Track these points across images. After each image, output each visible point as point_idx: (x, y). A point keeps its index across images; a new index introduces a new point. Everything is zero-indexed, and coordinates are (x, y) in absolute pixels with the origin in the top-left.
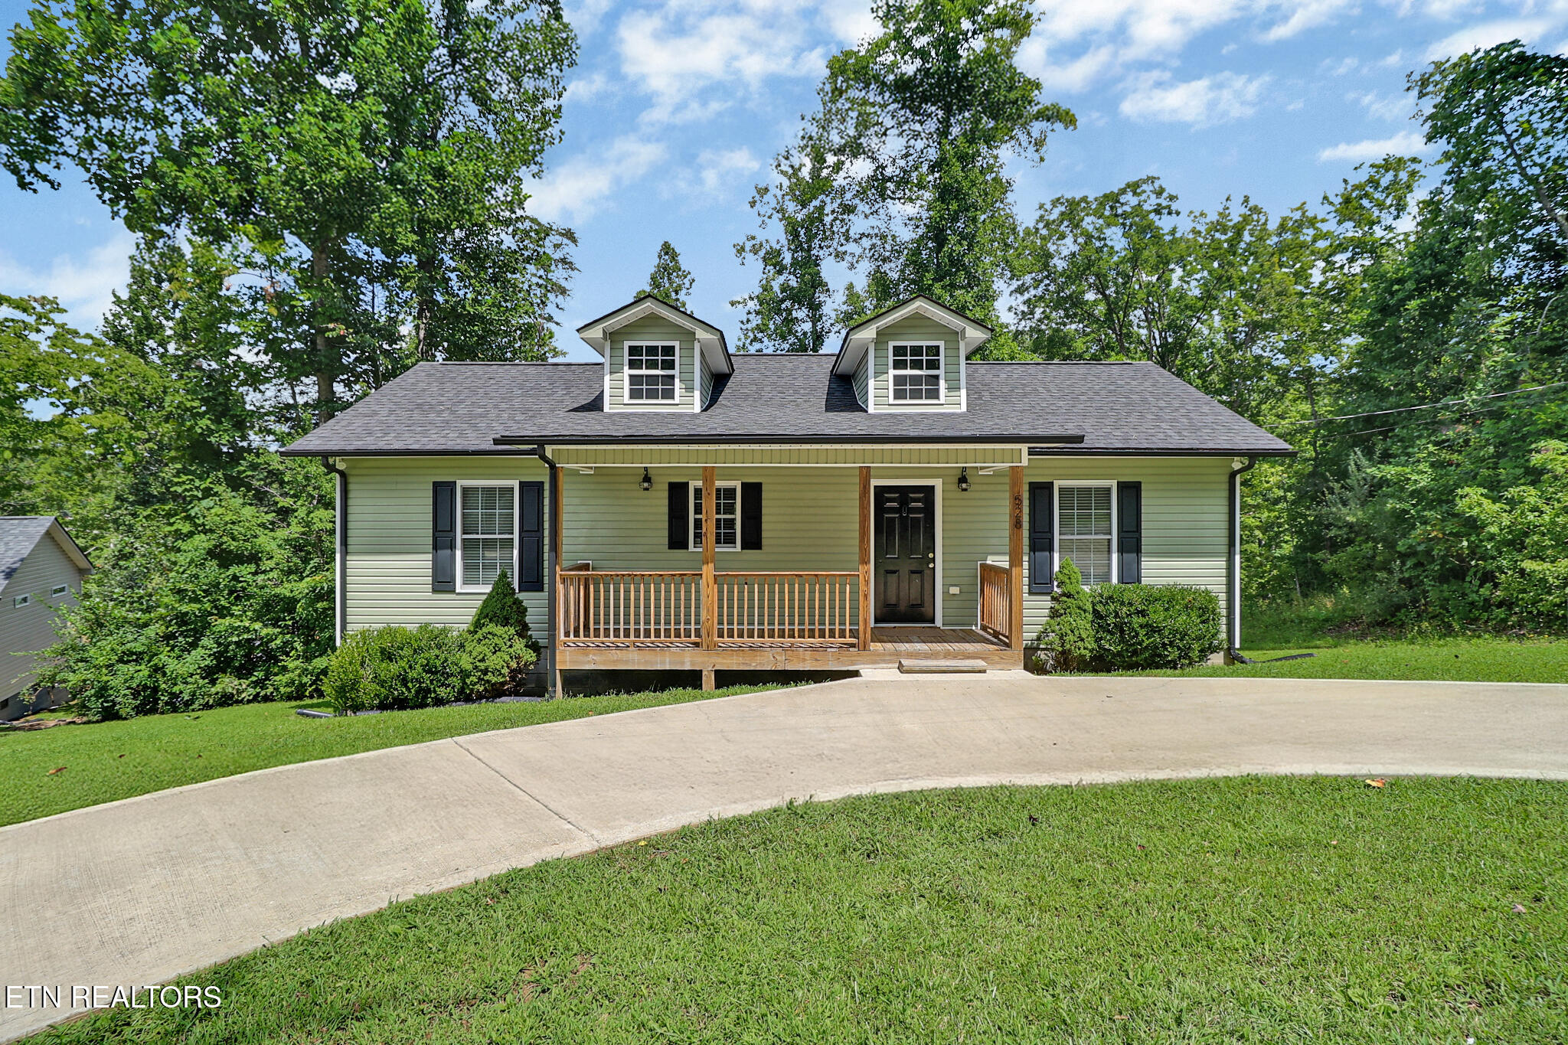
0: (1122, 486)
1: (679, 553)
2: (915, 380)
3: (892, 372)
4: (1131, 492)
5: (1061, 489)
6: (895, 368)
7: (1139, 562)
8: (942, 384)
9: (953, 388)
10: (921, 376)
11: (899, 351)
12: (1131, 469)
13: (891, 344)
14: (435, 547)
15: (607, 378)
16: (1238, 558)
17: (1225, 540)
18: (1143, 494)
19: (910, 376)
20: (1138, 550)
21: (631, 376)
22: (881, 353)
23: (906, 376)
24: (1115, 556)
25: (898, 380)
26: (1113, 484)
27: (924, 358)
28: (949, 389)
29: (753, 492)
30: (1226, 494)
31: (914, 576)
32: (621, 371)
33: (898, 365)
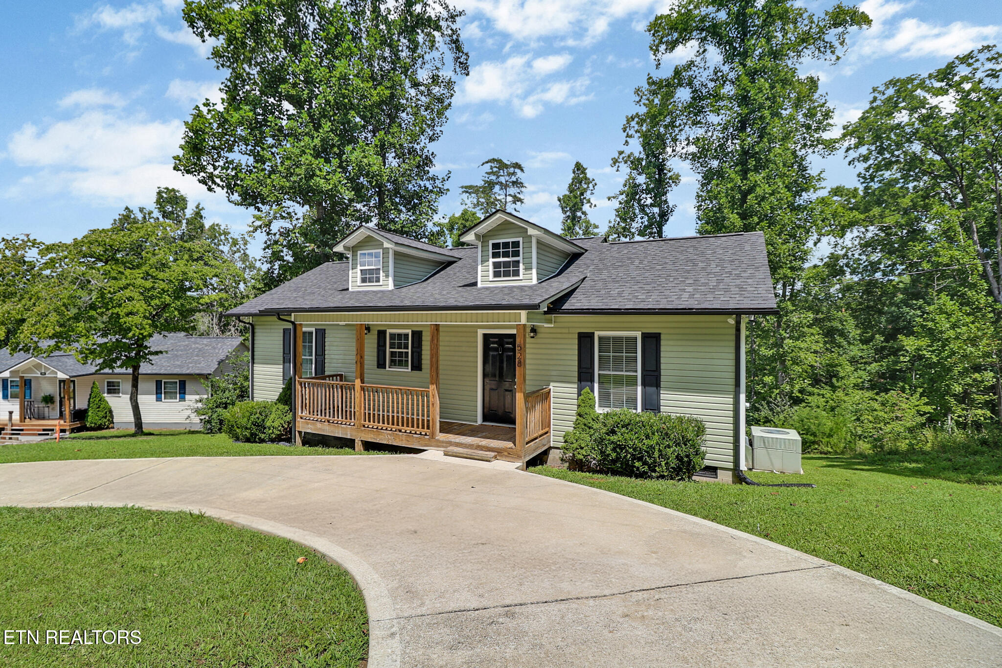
0: (645, 336)
1: (381, 371)
2: (507, 264)
3: (491, 260)
4: (652, 341)
5: (600, 338)
6: (493, 258)
7: (659, 394)
8: (521, 266)
9: (528, 268)
10: (510, 262)
11: (496, 246)
12: (652, 324)
13: (491, 242)
14: (284, 362)
15: (350, 272)
16: (743, 397)
17: (732, 382)
18: (662, 343)
19: (504, 262)
20: (658, 385)
21: (361, 270)
22: (485, 249)
23: (500, 262)
24: (639, 389)
25: (496, 265)
26: (638, 335)
27: (511, 250)
28: (526, 269)
29: (417, 335)
30: (733, 344)
31: (507, 393)
32: (356, 268)
33: (495, 255)
